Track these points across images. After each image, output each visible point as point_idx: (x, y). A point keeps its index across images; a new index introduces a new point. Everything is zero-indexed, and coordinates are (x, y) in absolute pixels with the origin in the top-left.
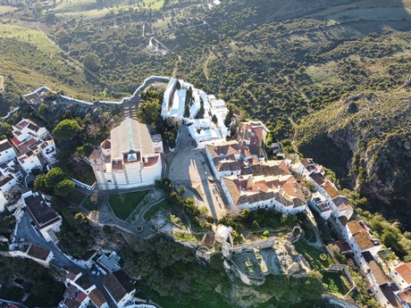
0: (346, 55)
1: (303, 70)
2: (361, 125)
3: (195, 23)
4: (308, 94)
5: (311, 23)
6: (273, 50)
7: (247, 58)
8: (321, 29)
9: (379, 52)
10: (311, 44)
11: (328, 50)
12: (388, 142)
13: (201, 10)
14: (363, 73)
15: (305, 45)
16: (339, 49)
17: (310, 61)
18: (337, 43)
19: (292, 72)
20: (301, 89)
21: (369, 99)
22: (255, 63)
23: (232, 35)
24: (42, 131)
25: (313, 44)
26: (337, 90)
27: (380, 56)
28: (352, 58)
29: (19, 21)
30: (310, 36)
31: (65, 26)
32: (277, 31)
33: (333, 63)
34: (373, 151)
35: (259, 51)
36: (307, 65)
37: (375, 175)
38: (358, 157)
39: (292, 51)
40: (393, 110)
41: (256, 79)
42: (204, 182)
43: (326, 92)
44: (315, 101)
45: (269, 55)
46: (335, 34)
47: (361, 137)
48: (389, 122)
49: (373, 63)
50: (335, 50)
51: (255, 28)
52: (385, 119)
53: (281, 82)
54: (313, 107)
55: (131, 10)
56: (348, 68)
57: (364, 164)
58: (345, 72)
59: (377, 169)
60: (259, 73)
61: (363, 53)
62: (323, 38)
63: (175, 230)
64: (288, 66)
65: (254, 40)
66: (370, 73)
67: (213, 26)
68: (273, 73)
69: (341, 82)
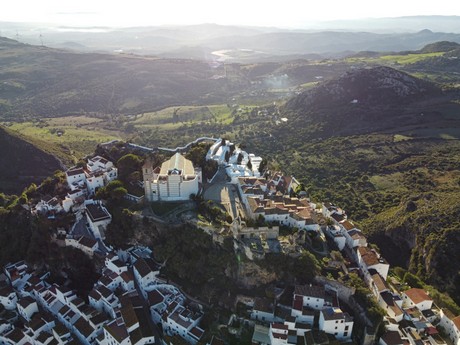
0: (414, 168)
1: (366, 178)
2: (419, 221)
3: (262, 135)
4: (370, 200)
5: (376, 139)
6: (337, 160)
7: (309, 166)
8: (387, 144)
9: (449, 166)
10: (376, 156)
11: (394, 163)
12: (446, 236)
13: (268, 125)
14: (430, 183)
15: (370, 157)
16: (405, 161)
17: (374, 172)
18: (403, 157)
19: (355, 180)
20: (363, 195)
21: (428, 198)
22: (317, 171)
23: (296, 147)
24: (110, 164)
25: (378, 156)
26: (400, 197)
27: (449, 170)
28: (419, 170)
29: (102, 130)
30: (375, 150)
31: (141, 135)
32: (342, 144)
33: (399, 174)
34: (431, 245)
35: (322, 160)
36: (371, 175)
37: (434, 270)
38: (416, 254)
39: (356, 162)
40: (452, 207)
41: (317, 184)
42: (233, 202)
43: (389, 198)
44: (377, 206)
45: (332, 165)
46: (402, 149)
47: (419, 233)
48: (447, 218)
49: (442, 175)
50: (401, 163)
51: (320, 142)
52: (443, 215)
53: (343, 188)
54: (374, 211)
55: (203, 124)
56: (415, 179)
57: (423, 261)
58: (411, 182)
59: (435, 264)
60: (320, 179)
61: (431, 166)
62: (389, 152)
63: (199, 222)
64: (352, 175)
65: (318, 151)
66: (438, 184)
67: (278, 139)
68: (335, 180)
69: (407, 190)
